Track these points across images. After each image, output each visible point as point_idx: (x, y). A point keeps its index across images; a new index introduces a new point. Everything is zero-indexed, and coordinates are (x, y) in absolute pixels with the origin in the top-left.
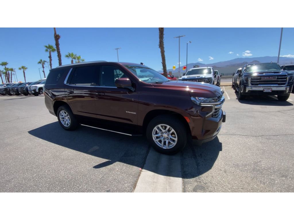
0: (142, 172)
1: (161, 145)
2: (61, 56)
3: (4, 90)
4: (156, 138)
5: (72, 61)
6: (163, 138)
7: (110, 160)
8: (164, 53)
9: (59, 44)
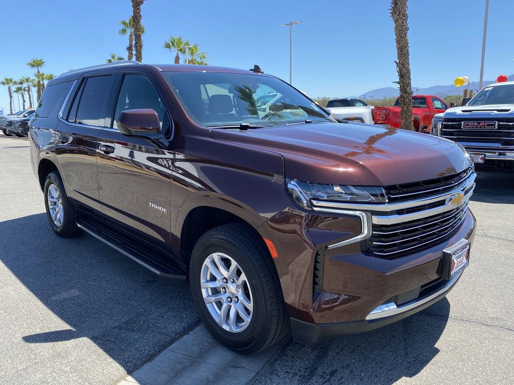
0: (124, 381)
1: (217, 314)
2: (141, 47)
3: (20, 126)
4: (210, 293)
5: (177, 59)
6: (227, 295)
7: (74, 330)
8: (405, 35)
9: (140, 16)
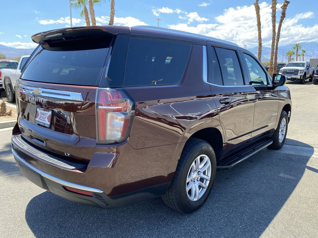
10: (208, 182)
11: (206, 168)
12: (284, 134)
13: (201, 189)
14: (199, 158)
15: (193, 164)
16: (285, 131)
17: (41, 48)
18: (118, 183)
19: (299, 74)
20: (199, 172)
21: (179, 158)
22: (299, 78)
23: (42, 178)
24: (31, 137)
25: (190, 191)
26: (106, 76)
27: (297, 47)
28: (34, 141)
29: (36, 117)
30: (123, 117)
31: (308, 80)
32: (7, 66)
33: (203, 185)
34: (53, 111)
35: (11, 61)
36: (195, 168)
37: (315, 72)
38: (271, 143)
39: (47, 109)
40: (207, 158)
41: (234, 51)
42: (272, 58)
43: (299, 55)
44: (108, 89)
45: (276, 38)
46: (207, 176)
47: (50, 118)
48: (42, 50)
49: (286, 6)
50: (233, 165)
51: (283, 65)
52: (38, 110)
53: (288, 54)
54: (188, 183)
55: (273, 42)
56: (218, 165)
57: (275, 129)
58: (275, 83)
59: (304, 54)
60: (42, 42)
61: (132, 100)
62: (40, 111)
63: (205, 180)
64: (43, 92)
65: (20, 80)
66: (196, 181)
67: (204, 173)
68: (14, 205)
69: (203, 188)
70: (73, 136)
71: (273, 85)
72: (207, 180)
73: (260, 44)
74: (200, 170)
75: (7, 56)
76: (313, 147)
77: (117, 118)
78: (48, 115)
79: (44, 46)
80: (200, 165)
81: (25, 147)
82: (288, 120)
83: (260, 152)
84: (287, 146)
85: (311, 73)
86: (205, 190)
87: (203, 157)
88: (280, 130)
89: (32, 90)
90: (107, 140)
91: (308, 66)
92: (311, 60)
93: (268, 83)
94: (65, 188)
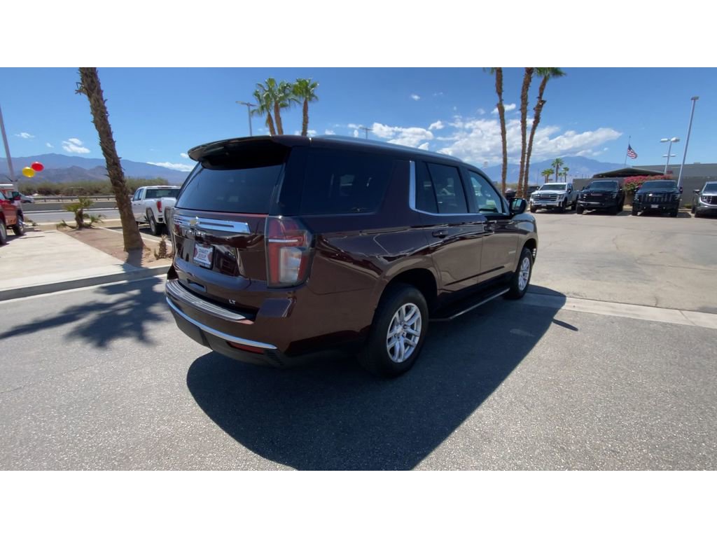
10: (417, 339)
11: (414, 321)
12: (527, 278)
13: (408, 347)
14: (404, 307)
15: (396, 315)
16: (528, 275)
17: (200, 167)
18: (296, 338)
19: (558, 200)
20: (405, 325)
21: (376, 307)
22: (558, 205)
23: (202, 332)
24: (189, 281)
25: (393, 350)
26: (278, 201)
27: (558, 163)
28: (192, 287)
29: (194, 256)
30: (300, 253)
31: (570, 208)
32: (169, 194)
33: (411, 342)
34: (214, 247)
35: (174, 187)
36: (398, 321)
37: (580, 197)
38: (508, 290)
39: (208, 245)
40: (415, 308)
41: (456, 169)
42: (521, 179)
43: (560, 174)
44: (280, 217)
45: (527, 152)
46: (416, 330)
47: (211, 256)
48: (202, 170)
49: (541, 106)
50: (451, 318)
51: (535, 188)
52: (197, 246)
53: (544, 173)
54: (390, 339)
55: (523, 158)
56: (430, 317)
57: (514, 271)
58: (513, 211)
59: (567, 172)
60: (202, 159)
61: (311, 231)
62: (199, 247)
63: (413, 337)
64: (201, 223)
65: (175, 209)
66: (401, 337)
67: (412, 327)
68: (172, 367)
69: (411, 346)
70: (239, 279)
71: (511, 214)
72: (416, 336)
73: (505, 160)
74: (406, 324)
75: (170, 181)
76: (565, 296)
77: (292, 255)
78: (209, 253)
79: (205, 164)
80: (406, 316)
81: (182, 293)
82: (532, 260)
83: (490, 301)
84: (531, 295)
85: (574, 198)
86: (413, 349)
87: (411, 306)
88: (521, 273)
89: (188, 221)
90: (280, 283)
91: (569, 189)
92: (574, 180)
93: (503, 211)
94: (229, 343)
